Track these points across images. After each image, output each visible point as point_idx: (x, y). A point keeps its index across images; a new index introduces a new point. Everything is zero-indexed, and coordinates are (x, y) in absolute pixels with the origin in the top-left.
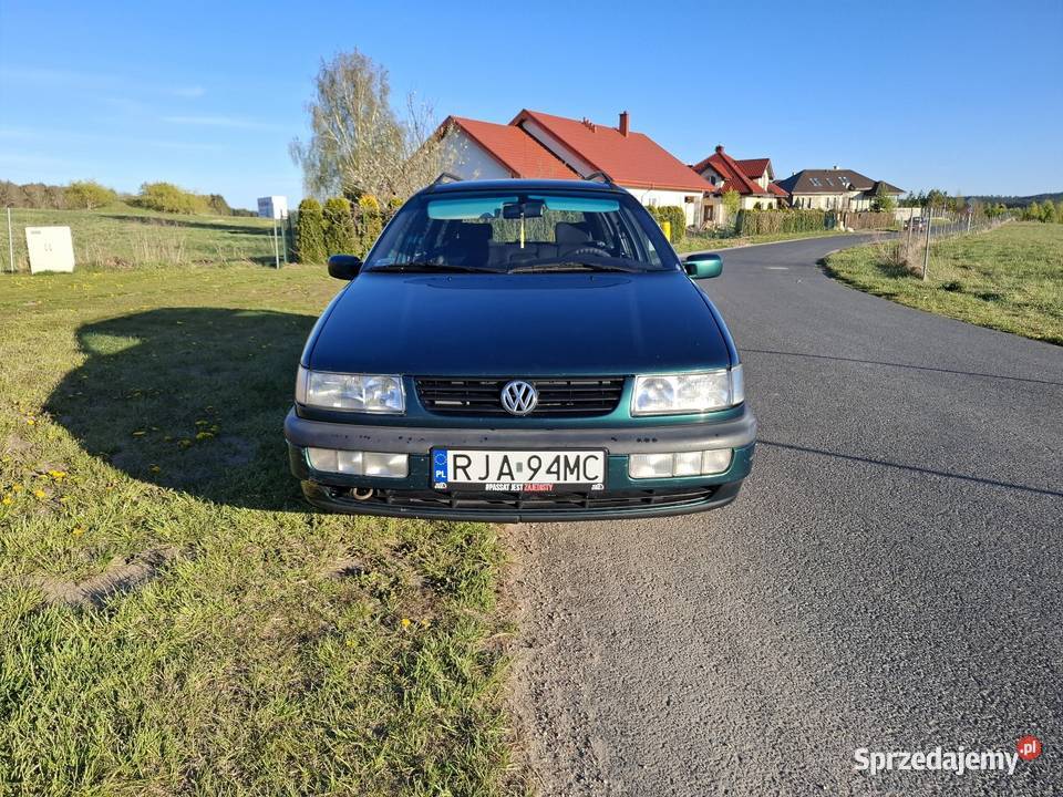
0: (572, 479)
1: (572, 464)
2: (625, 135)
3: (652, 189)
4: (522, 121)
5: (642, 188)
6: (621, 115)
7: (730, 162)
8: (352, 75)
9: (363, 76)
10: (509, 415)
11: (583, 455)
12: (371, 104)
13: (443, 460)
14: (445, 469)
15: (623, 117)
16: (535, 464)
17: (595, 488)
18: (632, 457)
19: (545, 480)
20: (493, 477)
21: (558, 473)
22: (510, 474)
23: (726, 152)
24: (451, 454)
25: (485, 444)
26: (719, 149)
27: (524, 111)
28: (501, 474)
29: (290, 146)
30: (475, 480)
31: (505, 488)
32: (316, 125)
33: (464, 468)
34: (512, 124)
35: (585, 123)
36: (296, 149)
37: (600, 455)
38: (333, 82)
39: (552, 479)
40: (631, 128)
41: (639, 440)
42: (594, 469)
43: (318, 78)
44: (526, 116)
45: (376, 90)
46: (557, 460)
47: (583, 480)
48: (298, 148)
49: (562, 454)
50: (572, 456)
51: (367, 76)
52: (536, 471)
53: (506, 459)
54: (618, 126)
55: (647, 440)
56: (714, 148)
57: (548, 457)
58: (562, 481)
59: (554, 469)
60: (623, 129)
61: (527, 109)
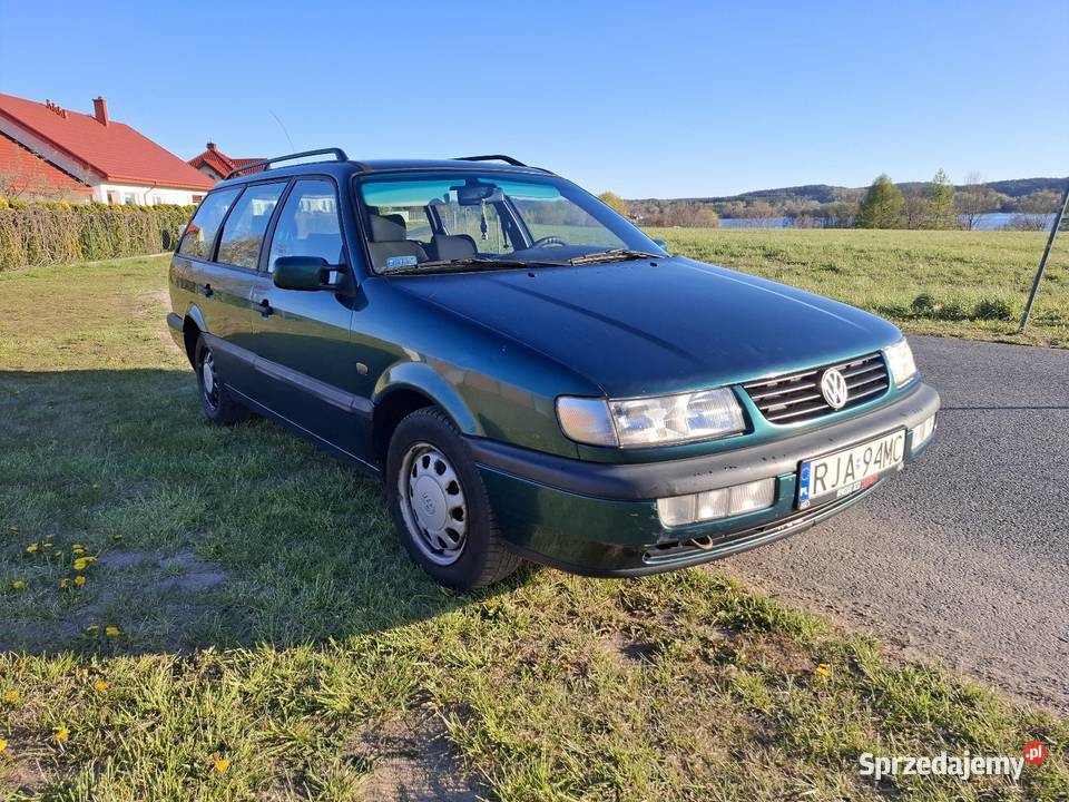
1: (889, 449)
2: (105, 124)
3: (155, 186)
5: (143, 185)
6: (95, 101)
7: (227, 161)
13: (806, 473)
14: (807, 483)
15: (99, 103)
16: (868, 456)
18: (914, 430)
19: (873, 471)
20: (840, 482)
22: (853, 473)
23: (219, 149)
24: (814, 464)
26: (211, 146)
28: (847, 475)
30: (829, 490)
31: (849, 491)
33: (822, 478)
35: (50, 107)
39: (876, 469)
40: (110, 117)
42: (899, 451)
46: (881, 448)
47: (892, 463)
52: (868, 464)
53: (851, 458)
54: (94, 114)
56: (206, 145)
59: (878, 458)
60: (100, 116)
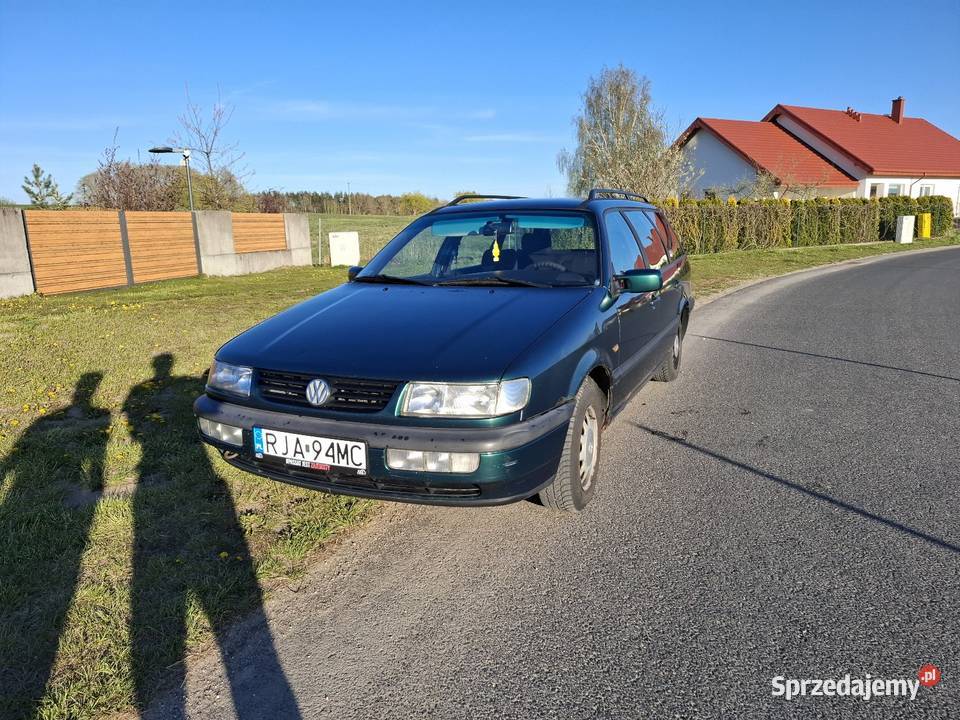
0: (343, 463)
1: (343, 451)
2: (897, 122)
3: (923, 176)
4: (775, 116)
5: (912, 177)
6: (895, 101)
8: (616, 90)
9: (625, 88)
10: (309, 405)
11: (351, 444)
12: (632, 112)
13: (259, 435)
14: (261, 442)
15: (897, 103)
16: (317, 447)
17: (360, 473)
18: (388, 450)
19: (325, 461)
20: (290, 454)
21: (333, 456)
22: (302, 453)
24: (264, 431)
25: (287, 427)
27: (779, 106)
28: (296, 452)
29: (558, 156)
30: (280, 455)
31: (298, 464)
32: (581, 136)
33: (273, 444)
34: (764, 120)
35: (849, 113)
36: (562, 160)
37: (362, 445)
38: (599, 96)
39: (329, 461)
41: (394, 437)
42: (358, 458)
43: (586, 95)
44: (781, 111)
45: (638, 98)
46: (332, 446)
47: (351, 465)
48: (564, 157)
49: (335, 442)
50: (342, 444)
51: (629, 88)
52: (318, 453)
53: (298, 441)
55: (400, 438)
57: (326, 442)
58: (336, 464)
59: (330, 453)
60: (895, 115)
61: (781, 104)
